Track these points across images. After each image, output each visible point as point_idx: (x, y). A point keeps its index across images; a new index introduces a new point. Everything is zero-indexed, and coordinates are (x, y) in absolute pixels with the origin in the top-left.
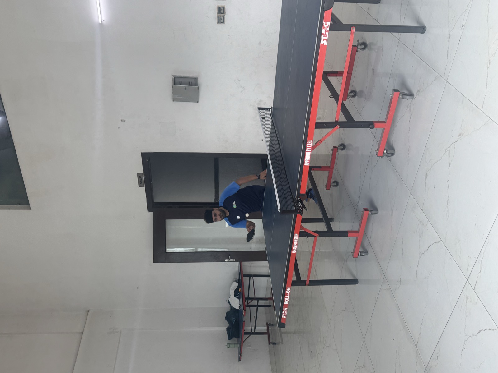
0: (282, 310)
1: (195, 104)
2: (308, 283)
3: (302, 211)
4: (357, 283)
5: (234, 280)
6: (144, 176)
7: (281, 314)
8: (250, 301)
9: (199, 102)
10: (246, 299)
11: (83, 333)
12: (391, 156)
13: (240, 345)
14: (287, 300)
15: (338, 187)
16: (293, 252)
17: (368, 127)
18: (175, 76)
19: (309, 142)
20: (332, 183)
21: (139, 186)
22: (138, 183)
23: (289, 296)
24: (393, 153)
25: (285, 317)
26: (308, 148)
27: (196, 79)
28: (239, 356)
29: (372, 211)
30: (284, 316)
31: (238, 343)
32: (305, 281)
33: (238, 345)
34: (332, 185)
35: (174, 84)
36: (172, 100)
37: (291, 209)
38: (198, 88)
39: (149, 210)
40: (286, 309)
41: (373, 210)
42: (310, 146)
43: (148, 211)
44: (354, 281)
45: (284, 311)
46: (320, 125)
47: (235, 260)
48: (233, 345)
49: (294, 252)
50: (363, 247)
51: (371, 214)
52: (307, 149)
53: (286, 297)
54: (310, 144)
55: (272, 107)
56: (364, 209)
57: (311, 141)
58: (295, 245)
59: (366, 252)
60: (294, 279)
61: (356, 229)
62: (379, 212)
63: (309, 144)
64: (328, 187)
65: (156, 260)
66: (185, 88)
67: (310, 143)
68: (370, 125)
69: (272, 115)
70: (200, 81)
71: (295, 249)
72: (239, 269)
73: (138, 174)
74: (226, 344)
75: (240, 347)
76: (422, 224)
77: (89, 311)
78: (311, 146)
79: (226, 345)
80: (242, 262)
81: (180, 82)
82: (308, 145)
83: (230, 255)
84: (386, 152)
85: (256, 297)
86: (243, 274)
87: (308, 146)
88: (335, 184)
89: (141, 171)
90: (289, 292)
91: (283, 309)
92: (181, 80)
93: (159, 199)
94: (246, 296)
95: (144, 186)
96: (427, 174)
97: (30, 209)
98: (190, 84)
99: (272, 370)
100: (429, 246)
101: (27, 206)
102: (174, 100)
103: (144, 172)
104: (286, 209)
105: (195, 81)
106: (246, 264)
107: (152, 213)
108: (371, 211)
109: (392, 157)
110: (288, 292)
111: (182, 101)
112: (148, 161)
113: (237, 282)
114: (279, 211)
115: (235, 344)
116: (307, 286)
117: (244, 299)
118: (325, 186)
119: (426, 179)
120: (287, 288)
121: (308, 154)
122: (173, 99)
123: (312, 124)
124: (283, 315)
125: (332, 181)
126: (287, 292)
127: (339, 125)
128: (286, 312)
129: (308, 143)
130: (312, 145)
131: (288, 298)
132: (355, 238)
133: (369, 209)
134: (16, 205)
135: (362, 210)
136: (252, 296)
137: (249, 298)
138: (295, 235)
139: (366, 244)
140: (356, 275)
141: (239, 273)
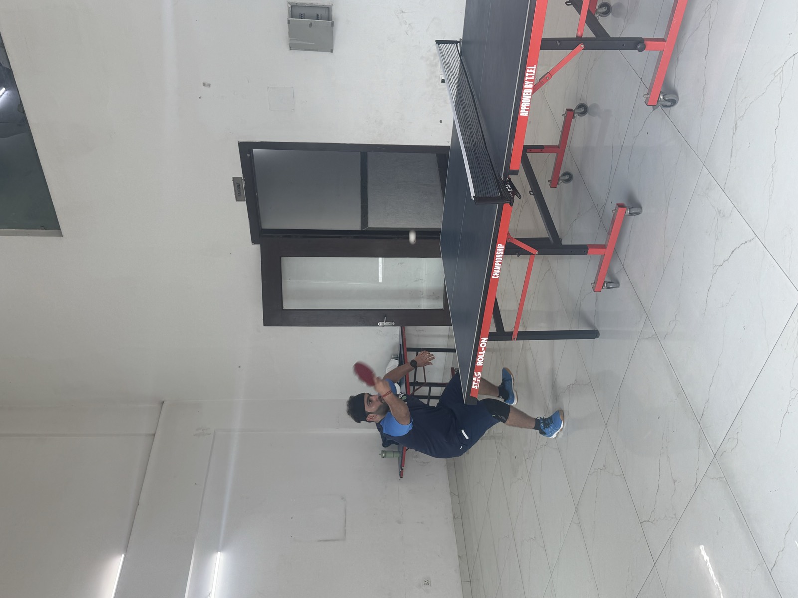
0: (472, 376)
1: (328, 54)
2: (515, 336)
3: (513, 198)
4: (598, 337)
5: (393, 356)
6: (244, 182)
7: (471, 382)
8: (418, 387)
9: (334, 51)
10: (411, 384)
11: (154, 435)
12: (671, 106)
13: (401, 454)
14: (481, 359)
15: (571, 183)
16: (493, 277)
17: (635, 48)
18: (292, 3)
19: (529, 69)
20: (561, 177)
21: (237, 201)
22: (236, 194)
23: (484, 351)
24: (675, 99)
25: (477, 387)
26: (528, 80)
27: (328, 9)
28: (399, 470)
29: (632, 210)
30: (475, 385)
31: (399, 452)
32: (510, 334)
33: (399, 455)
34: (561, 180)
35: (292, 18)
36: (288, 48)
37: (494, 196)
38: (332, 24)
39: (254, 241)
40: (479, 373)
41: (633, 208)
42: (531, 76)
43: (252, 242)
44: (593, 334)
45: (475, 376)
46: (549, 44)
47: (393, 324)
48: (391, 455)
49: (495, 276)
50: (611, 274)
51: (630, 213)
52: (527, 82)
53: (480, 353)
54: (532, 73)
55: (460, 39)
56: (618, 204)
57: (534, 68)
58: (498, 263)
59: (616, 283)
60: (493, 329)
61: (602, 242)
62: (643, 211)
63: (529, 73)
64: (554, 183)
65: (268, 322)
66: (311, 25)
67: (531, 71)
68: (637, 44)
69: (461, 52)
70: (335, 13)
71: (498, 271)
72: (400, 339)
73: (235, 179)
74: (380, 453)
75: (402, 458)
76: (721, 214)
77: (163, 402)
78: (533, 78)
79: (380, 455)
80: (406, 327)
81: (301, 15)
82: (527, 74)
83: (385, 316)
84: (663, 98)
85: (427, 382)
86: (408, 347)
87: (529, 76)
88: (567, 177)
89: (240, 174)
90: (485, 346)
91: (474, 374)
92: (303, 11)
93: (270, 223)
94: (412, 380)
95: (245, 201)
96: (736, 124)
97: (61, 235)
98: (318, 17)
99: (451, 493)
100: (733, 251)
101: (57, 231)
102: (292, 47)
103: (244, 176)
104: (485, 196)
105: (327, 13)
106: (410, 330)
107: (258, 247)
108: (629, 209)
109: (672, 108)
110: (483, 345)
111: (305, 50)
112: (250, 155)
113: (397, 360)
114: (472, 198)
115: (393, 452)
116: (513, 341)
117: (408, 384)
118: (548, 181)
119: (734, 134)
120: (482, 339)
121: (527, 94)
122: (290, 44)
123: (535, 42)
124: (474, 383)
125: (561, 173)
126: (481, 346)
127: (584, 44)
128: (479, 379)
129: (528, 71)
130: (535, 76)
131: (483, 356)
132: (599, 256)
133: (626, 205)
134: (39, 229)
135: (614, 206)
136: (420, 379)
137: (416, 384)
138: (498, 245)
139: (616, 268)
140: (596, 325)
141: (401, 345)
